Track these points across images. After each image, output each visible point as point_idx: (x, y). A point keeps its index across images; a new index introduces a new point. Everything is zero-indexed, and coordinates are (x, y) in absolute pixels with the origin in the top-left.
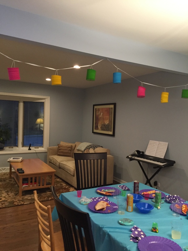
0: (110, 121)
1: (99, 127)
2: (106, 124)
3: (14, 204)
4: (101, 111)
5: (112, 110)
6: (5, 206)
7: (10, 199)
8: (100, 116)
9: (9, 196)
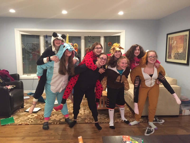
0: (184, 50)
1: (172, 56)
2: (180, 53)
3: (85, 121)
4: (174, 39)
5: (186, 37)
6: (78, 122)
7: (84, 116)
8: (174, 45)
9: (84, 113)
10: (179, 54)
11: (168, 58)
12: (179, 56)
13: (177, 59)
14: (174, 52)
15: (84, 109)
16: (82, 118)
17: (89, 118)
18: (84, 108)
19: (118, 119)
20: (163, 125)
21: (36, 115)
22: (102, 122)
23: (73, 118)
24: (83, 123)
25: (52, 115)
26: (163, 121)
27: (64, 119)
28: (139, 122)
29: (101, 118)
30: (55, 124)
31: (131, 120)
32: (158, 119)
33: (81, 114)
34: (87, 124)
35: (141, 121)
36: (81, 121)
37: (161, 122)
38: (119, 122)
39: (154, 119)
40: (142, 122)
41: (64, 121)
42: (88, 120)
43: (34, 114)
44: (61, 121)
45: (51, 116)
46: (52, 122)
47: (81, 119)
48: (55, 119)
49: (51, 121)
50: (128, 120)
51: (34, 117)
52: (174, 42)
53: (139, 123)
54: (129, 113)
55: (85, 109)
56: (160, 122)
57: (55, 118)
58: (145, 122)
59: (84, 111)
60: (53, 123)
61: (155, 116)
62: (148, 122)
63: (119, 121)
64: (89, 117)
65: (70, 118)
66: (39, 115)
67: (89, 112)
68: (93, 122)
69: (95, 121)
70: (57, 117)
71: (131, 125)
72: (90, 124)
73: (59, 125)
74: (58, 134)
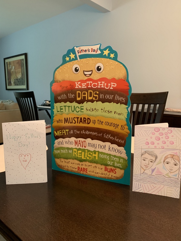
0: (22, 75)
1: (12, 82)
2: (19, 78)
4: (12, 64)
5: (23, 61)
8: (12, 70)
10: (19, 80)
11: (8, 85)
12: (18, 81)
13: (17, 85)
14: (14, 78)
52: (12, 67)
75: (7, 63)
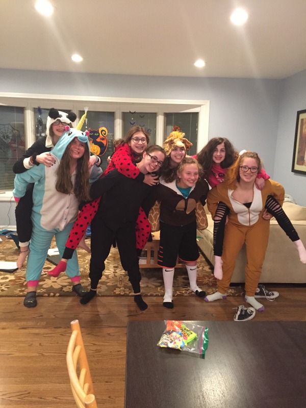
1: (305, 159)
3: (115, 291)
6: (99, 292)
7: (113, 282)
9: (115, 276)
11: (298, 164)
15: (114, 267)
16: (108, 284)
17: (122, 286)
18: (116, 265)
19: (184, 289)
20: (276, 303)
21: (11, 277)
22: (149, 294)
23: (89, 286)
24: (109, 294)
25: (45, 278)
26: (276, 294)
27: (70, 287)
28: (226, 295)
29: (147, 286)
30: (52, 296)
31: (210, 291)
32: (266, 289)
33: (107, 276)
34: (118, 298)
35: (231, 293)
36: (106, 290)
37: (272, 297)
38: (185, 295)
39: (258, 290)
40: (233, 295)
41: (71, 290)
42: (121, 288)
43: (8, 276)
44: (63, 290)
45: (45, 280)
46: (44, 293)
47: (107, 288)
48: (52, 286)
49: (44, 290)
50: (204, 291)
51: (7, 280)
53: (224, 298)
54: (207, 276)
55: (117, 267)
56: (270, 295)
57: (53, 284)
58: (239, 296)
59: (114, 271)
60: (47, 295)
61: (259, 284)
62: (244, 295)
63: (185, 292)
64: (123, 283)
65: (82, 285)
66: (19, 278)
67: (124, 274)
68: (130, 294)
69: (135, 292)
70: (56, 282)
71: (208, 300)
72: (124, 298)
73: (59, 298)
74: (54, 315)
75: (302, 120)
